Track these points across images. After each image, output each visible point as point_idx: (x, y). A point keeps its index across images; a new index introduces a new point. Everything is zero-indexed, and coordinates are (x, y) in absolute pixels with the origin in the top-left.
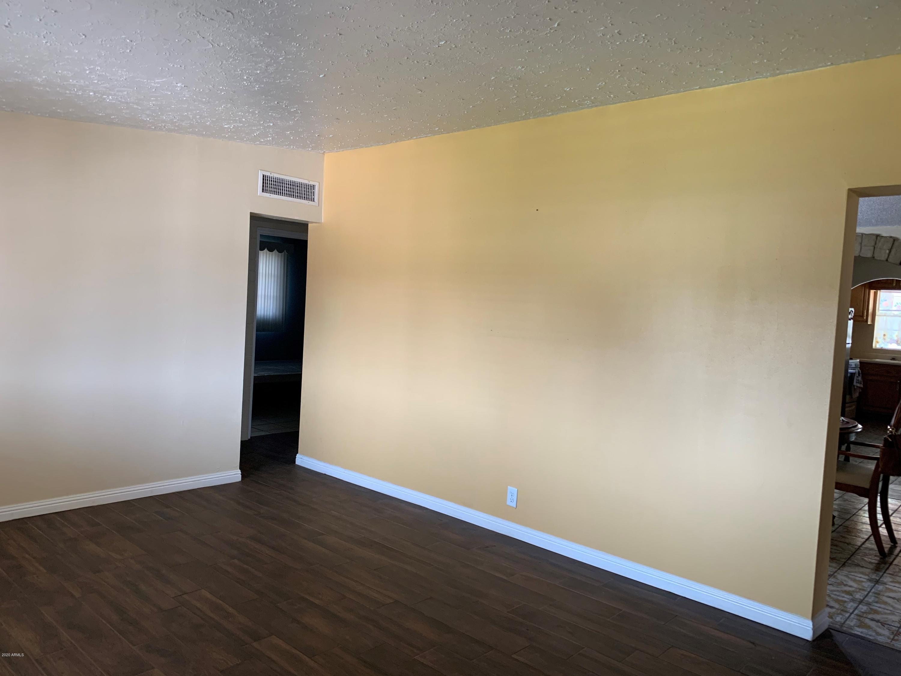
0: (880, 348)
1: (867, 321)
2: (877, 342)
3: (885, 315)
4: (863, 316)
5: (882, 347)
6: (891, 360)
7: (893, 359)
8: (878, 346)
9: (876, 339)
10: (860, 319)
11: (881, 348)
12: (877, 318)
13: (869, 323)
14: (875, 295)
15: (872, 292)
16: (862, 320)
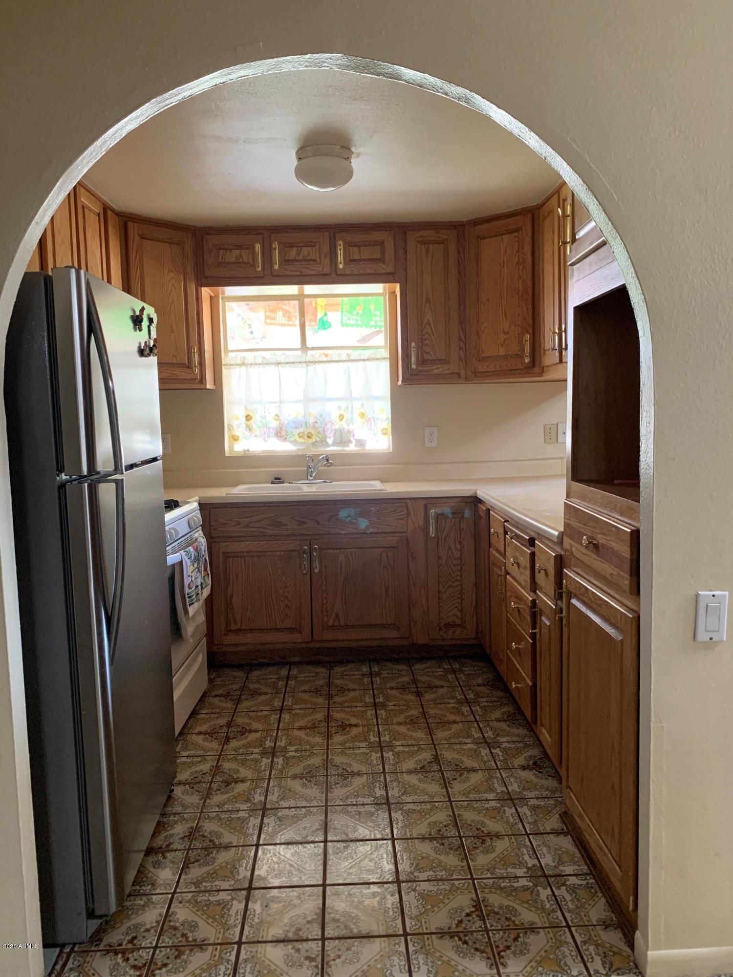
0: (242, 454)
1: (202, 380)
2: (235, 439)
3: (243, 364)
4: (189, 366)
5: (248, 450)
6: (272, 483)
7: (278, 480)
8: (239, 448)
9: (229, 430)
10: (183, 374)
11: (245, 451)
12: (225, 372)
13: (208, 387)
14: (213, 300)
15: (206, 292)
16: (189, 377)
